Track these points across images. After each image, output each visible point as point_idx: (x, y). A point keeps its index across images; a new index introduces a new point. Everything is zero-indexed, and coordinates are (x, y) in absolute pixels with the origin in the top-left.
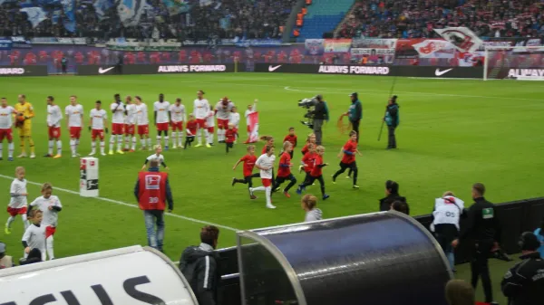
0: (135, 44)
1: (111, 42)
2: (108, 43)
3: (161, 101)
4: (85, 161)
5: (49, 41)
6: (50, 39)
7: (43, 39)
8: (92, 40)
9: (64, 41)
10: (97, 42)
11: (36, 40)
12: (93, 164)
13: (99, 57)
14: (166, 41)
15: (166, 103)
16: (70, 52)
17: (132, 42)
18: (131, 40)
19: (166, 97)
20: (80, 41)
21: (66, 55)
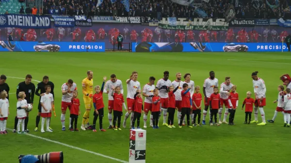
0: (186, 23)
1: (164, 21)
2: (161, 22)
3: (212, 78)
4: (134, 132)
5: (108, 20)
6: (109, 18)
7: (102, 18)
8: (146, 19)
9: (121, 20)
10: (150, 21)
11: (96, 19)
12: (141, 135)
13: (152, 35)
14: (214, 21)
15: (216, 80)
16: (126, 30)
17: (182, 22)
18: (182, 20)
19: (216, 74)
20: (135, 20)
21: (122, 33)
